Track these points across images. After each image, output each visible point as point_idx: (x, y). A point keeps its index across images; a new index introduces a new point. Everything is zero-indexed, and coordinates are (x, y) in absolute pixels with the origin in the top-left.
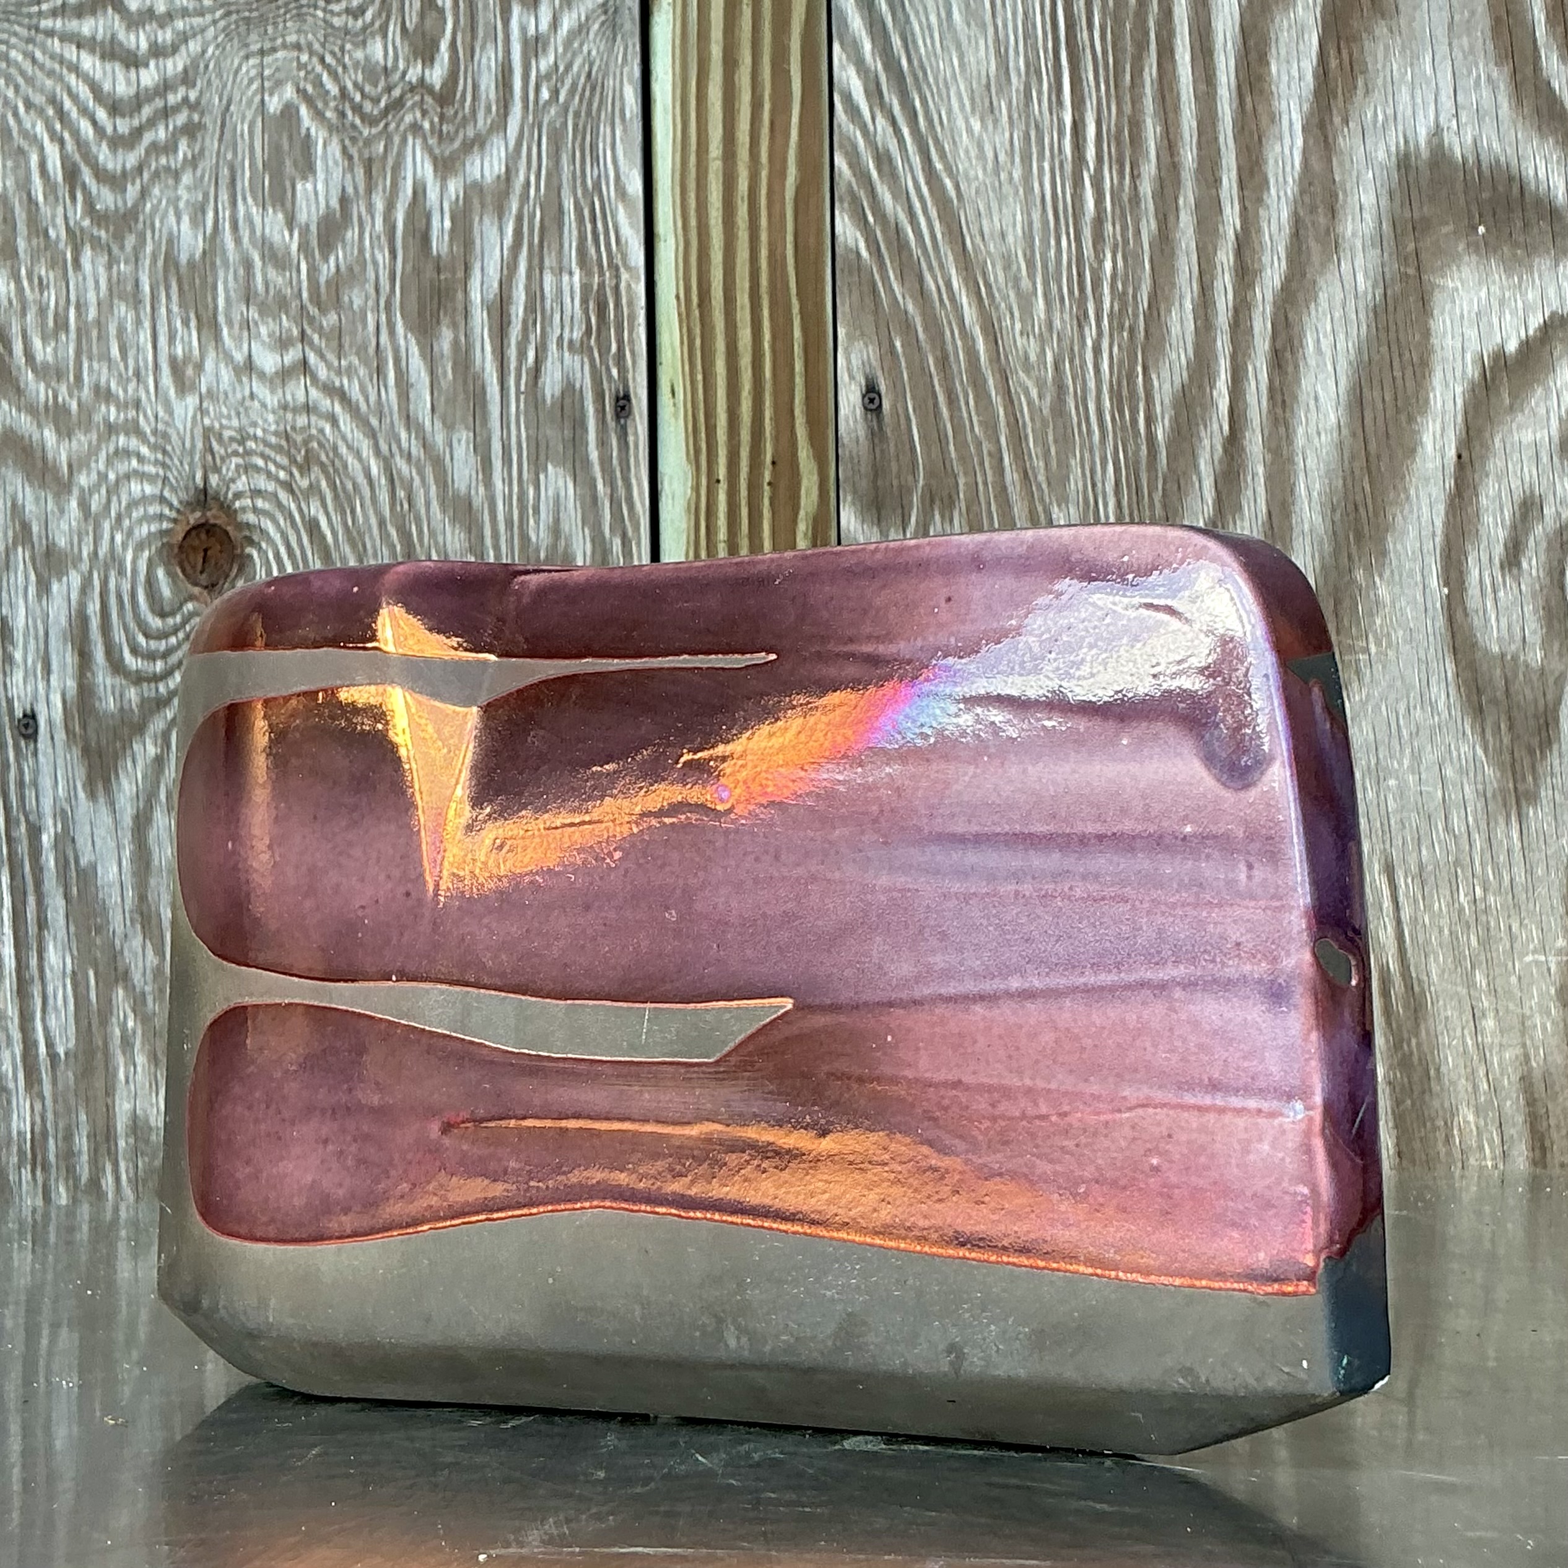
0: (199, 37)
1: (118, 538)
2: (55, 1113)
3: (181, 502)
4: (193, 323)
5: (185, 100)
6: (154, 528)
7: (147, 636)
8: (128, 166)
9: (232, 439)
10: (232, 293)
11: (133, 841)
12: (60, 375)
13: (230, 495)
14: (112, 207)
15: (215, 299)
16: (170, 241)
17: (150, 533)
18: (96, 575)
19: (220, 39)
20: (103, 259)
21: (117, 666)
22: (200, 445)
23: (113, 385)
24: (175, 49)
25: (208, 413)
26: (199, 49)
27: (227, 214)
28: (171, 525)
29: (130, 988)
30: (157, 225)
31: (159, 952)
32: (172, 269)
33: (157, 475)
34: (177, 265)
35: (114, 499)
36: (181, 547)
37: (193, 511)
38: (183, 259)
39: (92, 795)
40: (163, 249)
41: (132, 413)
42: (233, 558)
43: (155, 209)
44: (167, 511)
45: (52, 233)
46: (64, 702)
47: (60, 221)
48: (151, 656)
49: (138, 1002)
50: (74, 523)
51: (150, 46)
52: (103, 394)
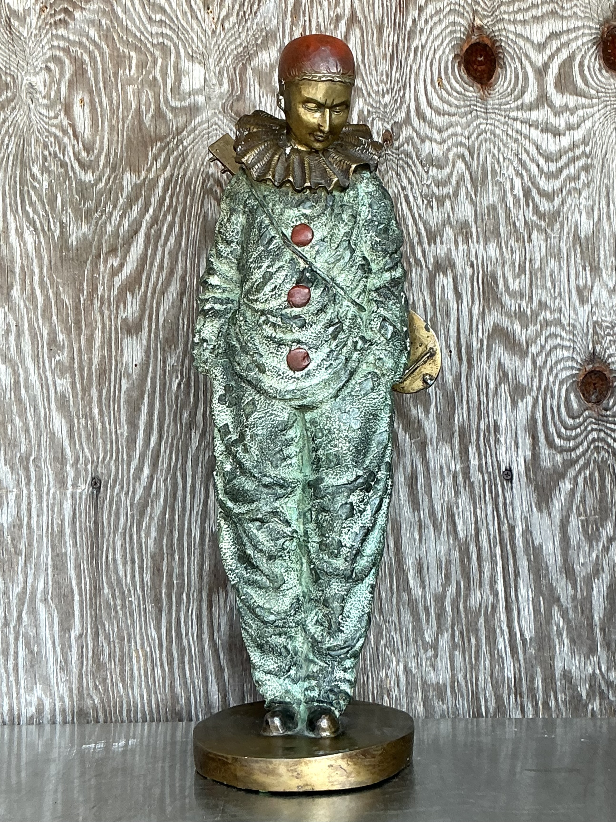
0: (591, 119)
1: (551, 379)
2: (526, 669)
3: (582, 360)
4: (588, 268)
5: (584, 152)
6: (569, 373)
7: (566, 429)
8: (555, 188)
9: (607, 327)
10: (607, 252)
11: (560, 533)
12: (522, 296)
13: (606, 356)
14: (547, 209)
15: (599, 255)
16: (576, 227)
17: (567, 377)
18: (540, 398)
19: (601, 120)
20: (543, 237)
21: (551, 444)
22: (591, 331)
23: (548, 302)
24: (579, 126)
25: (595, 313)
26: (591, 126)
27: (605, 210)
28: (577, 372)
29: (560, 606)
30: (570, 218)
31: (575, 588)
32: (578, 241)
33: (570, 346)
34: (579, 238)
35: (549, 359)
36: (582, 382)
37: (588, 364)
38: (582, 236)
39: (540, 510)
40: (573, 230)
41: (557, 315)
42: (608, 388)
43: (569, 209)
44: (575, 365)
45: (518, 224)
46: (525, 462)
47: (521, 217)
48: (568, 439)
49: (564, 614)
50: (529, 372)
51: (566, 124)
52: (542, 305)
